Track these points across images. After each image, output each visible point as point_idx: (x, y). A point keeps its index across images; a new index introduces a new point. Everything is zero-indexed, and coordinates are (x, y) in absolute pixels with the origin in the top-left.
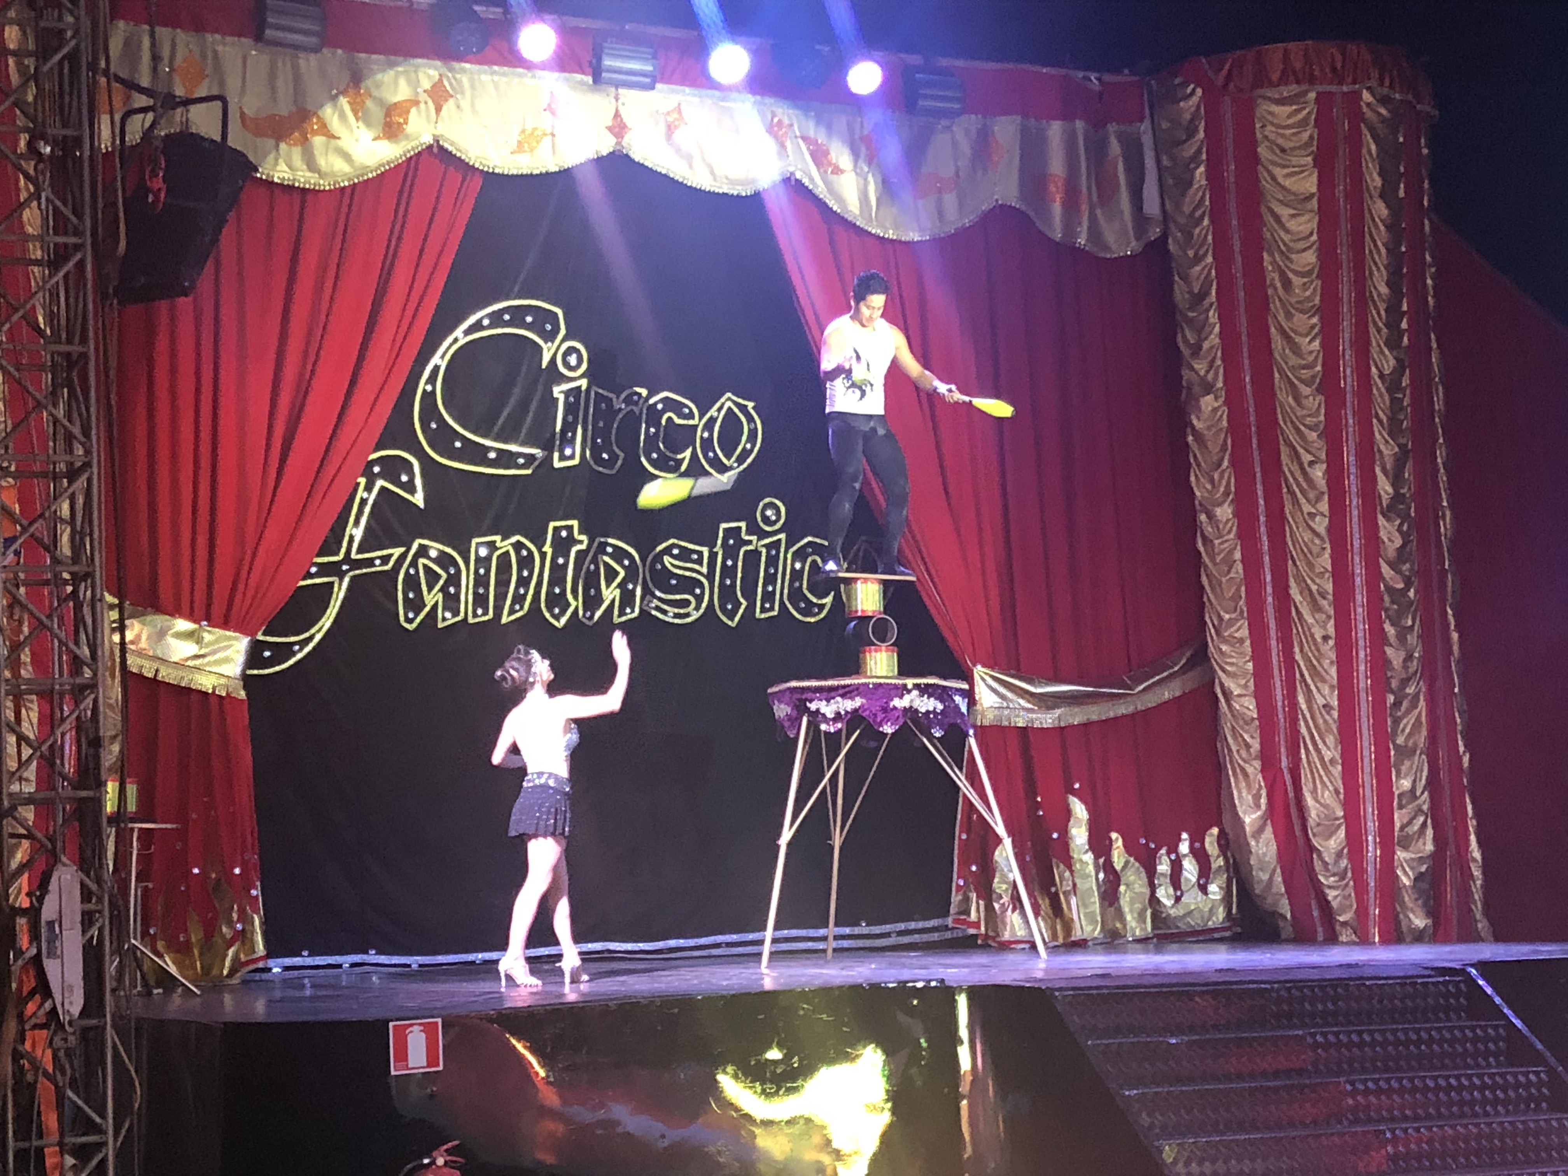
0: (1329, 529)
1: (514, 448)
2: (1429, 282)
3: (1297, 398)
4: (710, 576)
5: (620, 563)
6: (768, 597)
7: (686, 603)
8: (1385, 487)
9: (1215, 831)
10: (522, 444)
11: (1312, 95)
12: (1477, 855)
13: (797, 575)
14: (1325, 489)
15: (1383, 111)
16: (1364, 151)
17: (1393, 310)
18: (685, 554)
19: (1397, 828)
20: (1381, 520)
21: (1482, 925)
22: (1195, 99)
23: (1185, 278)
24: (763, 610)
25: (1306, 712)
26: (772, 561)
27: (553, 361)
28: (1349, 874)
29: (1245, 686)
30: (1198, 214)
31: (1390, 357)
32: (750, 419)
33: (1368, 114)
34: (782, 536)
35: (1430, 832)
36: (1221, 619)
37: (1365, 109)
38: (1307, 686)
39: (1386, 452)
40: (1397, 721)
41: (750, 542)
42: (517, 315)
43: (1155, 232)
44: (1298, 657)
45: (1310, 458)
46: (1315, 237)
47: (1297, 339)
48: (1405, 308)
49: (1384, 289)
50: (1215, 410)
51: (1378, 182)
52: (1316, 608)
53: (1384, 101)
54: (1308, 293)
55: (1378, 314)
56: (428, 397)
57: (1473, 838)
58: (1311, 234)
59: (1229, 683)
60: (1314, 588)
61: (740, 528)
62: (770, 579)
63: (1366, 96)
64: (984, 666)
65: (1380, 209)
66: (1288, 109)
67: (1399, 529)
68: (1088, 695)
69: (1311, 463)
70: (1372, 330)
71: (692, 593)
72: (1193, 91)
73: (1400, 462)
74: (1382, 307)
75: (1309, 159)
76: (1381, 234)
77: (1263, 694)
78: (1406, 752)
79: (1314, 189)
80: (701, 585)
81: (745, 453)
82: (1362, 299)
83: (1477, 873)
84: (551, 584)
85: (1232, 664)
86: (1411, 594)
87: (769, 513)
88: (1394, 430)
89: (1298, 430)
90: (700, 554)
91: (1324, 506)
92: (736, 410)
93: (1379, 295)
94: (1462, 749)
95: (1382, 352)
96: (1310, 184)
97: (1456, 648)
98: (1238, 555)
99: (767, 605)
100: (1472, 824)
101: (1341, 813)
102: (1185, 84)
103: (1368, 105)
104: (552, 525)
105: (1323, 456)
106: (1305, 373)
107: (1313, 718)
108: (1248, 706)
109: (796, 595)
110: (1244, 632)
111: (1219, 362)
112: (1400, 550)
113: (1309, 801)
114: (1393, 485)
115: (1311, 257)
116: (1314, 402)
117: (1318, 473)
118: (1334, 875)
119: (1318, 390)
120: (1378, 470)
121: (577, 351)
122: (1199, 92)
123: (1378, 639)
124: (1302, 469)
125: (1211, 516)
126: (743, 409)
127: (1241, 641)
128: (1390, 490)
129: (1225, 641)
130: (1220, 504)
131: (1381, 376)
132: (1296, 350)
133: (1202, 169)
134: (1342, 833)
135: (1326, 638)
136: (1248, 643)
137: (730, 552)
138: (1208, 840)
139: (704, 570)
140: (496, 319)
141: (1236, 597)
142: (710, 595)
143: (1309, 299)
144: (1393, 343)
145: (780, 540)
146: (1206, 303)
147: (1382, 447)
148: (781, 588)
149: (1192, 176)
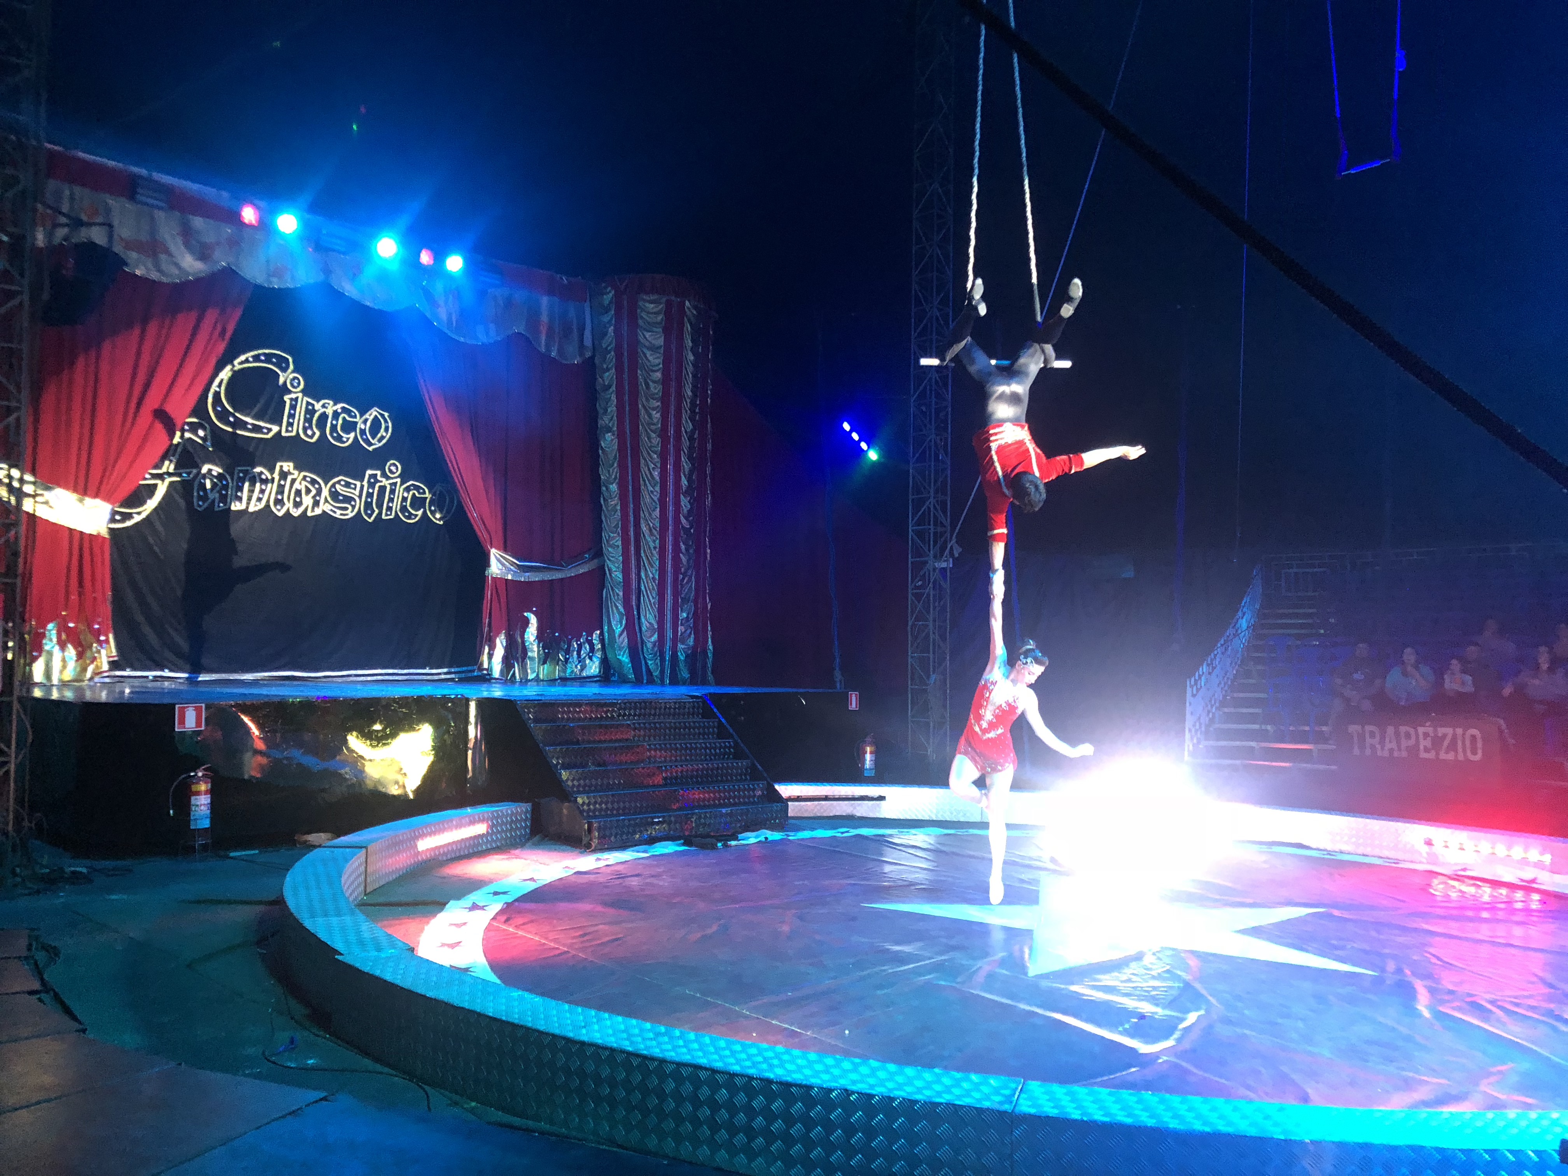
0: (659, 500)
1: (262, 424)
2: (709, 392)
3: (649, 438)
4: (360, 497)
5: (313, 485)
6: (389, 509)
7: (346, 509)
8: (684, 482)
9: (598, 632)
10: (266, 422)
11: (664, 300)
12: (711, 647)
13: (404, 499)
14: (659, 480)
15: (695, 312)
16: (685, 328)
17: (693, 404)
18: (348, 485)
19: (679, 634)
20: (682, 496)
21: (710, 677)
22: (611, 295)
23: (602, 377)
24: (387, 515)
25: (645, 580)
26: (393, 492)
27: (285, 383)
28: (658, 654)
29: (618, 568)
30: (609, 348)
31: (690, 424)
32: (386, 421)
33: (688, 312)
34: (399, 480)
35: (693, 636)
36: (609, 536)
37: (686, 310)
38: (646, 569)
39: (686, 466)
40: (682, 586)
41: (381, 482)
42: (268, 358)
43: (588, 354)
44: (643, 555)
45: (653, 466)
46: (661, 366)
47: (651, 411)
48: (698, 403)
49: (690, 393)
50: (612, 440)
51: (690, 344)
52: (652, 534)
53: (695, 308)
54: (656, 391)
55: (686, 405)
56: (217, 395)
57: (710, 640)
58: (659, 364)
59: (611, 566)
60: (651, 525)
61: (376, 475)
62: (391, 500)
63: (687, 303)
64: (496, 549)
65: (691, 357)
66: (652, 306)
67: (689, 502)
68: (544, 568)
69: (653, 468)
70: (683, 411)
71: (350, 503)
72: (610, 292)
73: (691, 472)
74: (688, 401)
75: (661, 330)
76: (690, 368)
77: (626, 572)
78: (685, 600)
79: (662, 344)
80: (355, 501)
81: (383, 438)
82: (680, 397)
83: (710, 655)
84: (277, 493)
85: (613, 557)
86: (692, 531)
87: (393, 468)
88: (690, 458)
89: (649, 454)
90: (355, 485)
91: (658, 488)
92: (379, 417)
93: (688, 395)
94: (708, 601)
95: (687, 421)
96: (660, 341)
97: (708, 556)
98: (619, 508)
99: (389, 513)
100: (710, 634)
101: (656, 627)
102: (606, 288)
103: (688, 308)
104: (278, 464)
105: (659, 465)
106: (653, 427)
107: (647, 583)
108: (618, 576)
109: (403, 509)
110: (619, 543)
111: (615, 418)
112: (689, 511)
113: (643, 620)
114: (688, 481)
115: (659, 375)
116: (656, 440)
117: (656, 474)
118: (651, 654)
119: (658, 436)
120: (682, 475)
121: (298, 379)
122: (613, 292)
123: (677, 550)
124: (649, 469)
125: (607, 489)
126: (382, 416)
127: (618, 546)
128: (686, 483)
129: (611, 546)
130: (612, 484)
131: (686, 432)
132: (650, 416)
133: (612, 327)
134: (656, 636)
135: (655, 548)
136: (621, 547)
137: (371, 485)
138: (594, 635)
139: (357, 492)
140: (256, 358)
141: (616, 526)
142: (360, 504)
143: (657, 394)
144: (692, 419)
145: (397, 482)
146: (611, 390)
147: (685, 464)
148: (396, 505)
149: (607, 332)
